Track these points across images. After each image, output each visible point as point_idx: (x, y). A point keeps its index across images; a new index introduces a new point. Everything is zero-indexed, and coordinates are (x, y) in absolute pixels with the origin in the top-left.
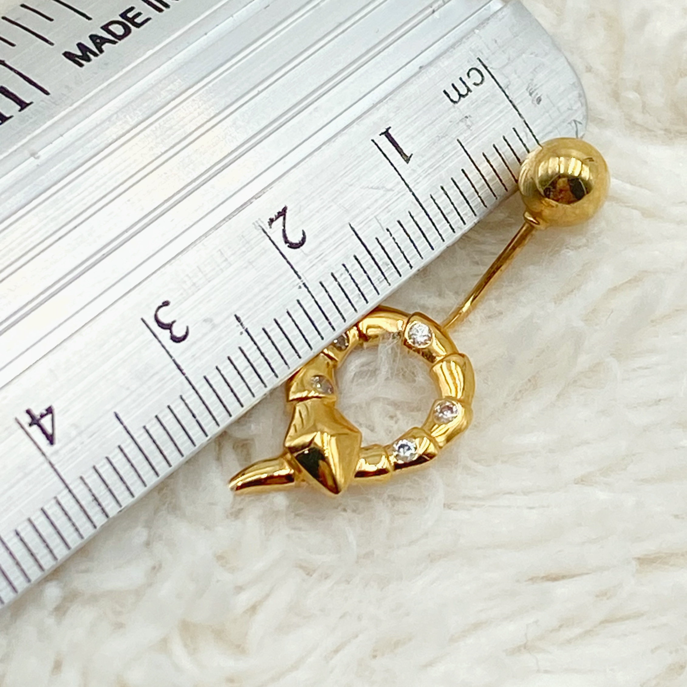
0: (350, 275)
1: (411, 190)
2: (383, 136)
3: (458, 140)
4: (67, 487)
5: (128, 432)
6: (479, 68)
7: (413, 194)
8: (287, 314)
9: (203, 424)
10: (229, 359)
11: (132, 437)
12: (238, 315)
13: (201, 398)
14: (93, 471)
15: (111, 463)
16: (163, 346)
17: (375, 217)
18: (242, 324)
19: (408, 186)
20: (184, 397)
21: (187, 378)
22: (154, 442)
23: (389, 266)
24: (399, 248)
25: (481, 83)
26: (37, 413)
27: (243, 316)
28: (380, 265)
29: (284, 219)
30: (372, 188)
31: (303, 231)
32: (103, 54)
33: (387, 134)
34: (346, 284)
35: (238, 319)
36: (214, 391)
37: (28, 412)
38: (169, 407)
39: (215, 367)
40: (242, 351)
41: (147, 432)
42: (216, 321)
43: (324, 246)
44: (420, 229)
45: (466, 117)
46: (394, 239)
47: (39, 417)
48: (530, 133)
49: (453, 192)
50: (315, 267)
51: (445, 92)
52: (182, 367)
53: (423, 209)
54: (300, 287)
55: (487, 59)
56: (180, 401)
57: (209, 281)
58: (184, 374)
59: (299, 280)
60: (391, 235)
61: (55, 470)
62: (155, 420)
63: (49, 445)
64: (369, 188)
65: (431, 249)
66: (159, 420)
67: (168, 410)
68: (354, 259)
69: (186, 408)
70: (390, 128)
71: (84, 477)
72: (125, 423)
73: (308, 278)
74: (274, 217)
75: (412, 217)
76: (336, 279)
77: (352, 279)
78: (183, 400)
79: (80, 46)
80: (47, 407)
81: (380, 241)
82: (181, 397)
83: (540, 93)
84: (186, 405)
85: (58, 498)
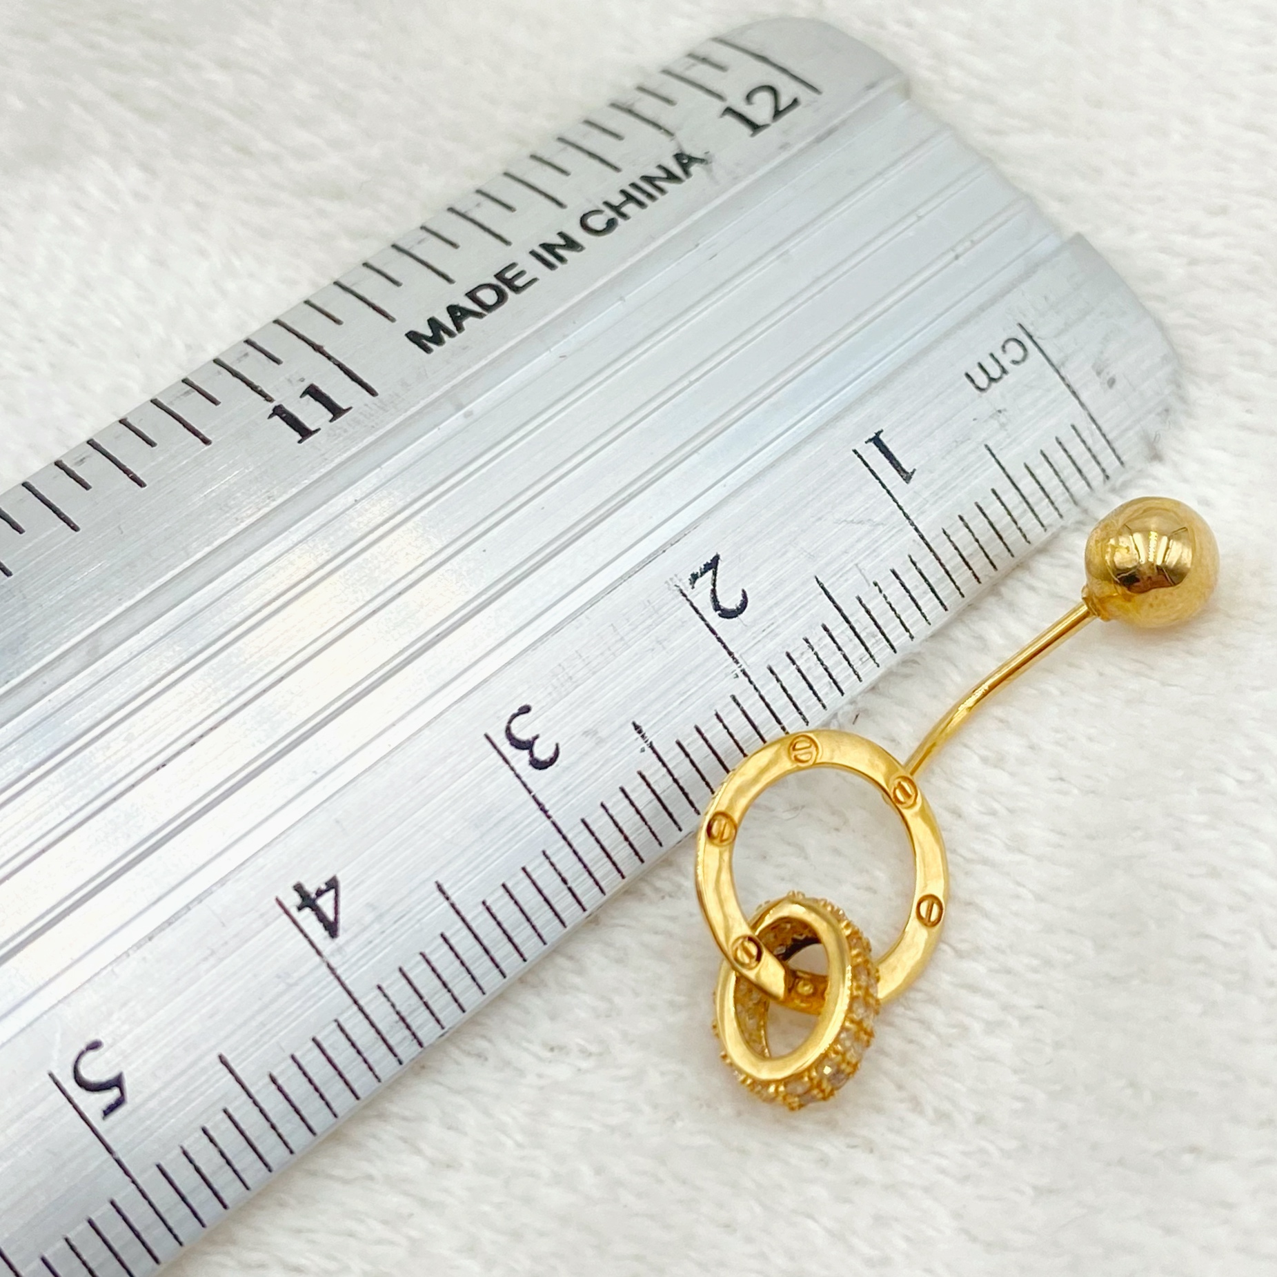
0: (816, 654)
1: (912, 524)
2: (871, 444)
3: (986, 446)
4: (356, 1002)
5: (458, 913)
6: (1019, 339)
7: (916, 529)
8: (715, 717)
9: (578, 893)
10: (623, 790)
11: (463, 920)
12: (638, 723)
13: (575, 853)
14: (398, 975)
15: (428, 962)
16: (518, 776)
17: (857, 565)
18: (643, 736)
19: (908, 518)
20: (548, 853)
21: (554, 824)
22: (499, 924)
23: (877, 638)
24: (893, 609)
25: (1024, 359)
26: (311, 889)
27: (645, 724)
28: (862, 636)
29: (715, 574)
30: (852, 521)
31: (743, 591)
32: (463, 333)
33: (876, 440)
34: (809, 669)
35: (637, 728)
36: (598, 841)
37: (299, 888)
38: (524, 869)
39: (599, 804)
40: (643, 778)
41: (488, 909)
42: (603, 733)
43: (776, 612)
44: (926, 580)
45: (1000, 411)
46: (885, 597)
47: (313, 896)
48: (1098, 432)
49: (978, 524)
50: (760, 644)
51: (968, 376)
52: (547, 806)
53: (931, 550)
55: (1032, 324)
56: (543, 858)
57: (594, 673)
58: (549, 817)
59: (735, 666)
60: (881, 591)
61: (338, 978)
62: (502, 891)
63: (329, 939)
64: (848, 523)
65: (943, 610)
66: (508, 891)
67: (522, 874)
68: (822, 630)
69: (551, 869)
70: (882, 431)
71: (384, 986)
72: (454, 898)
73: (748, 662)
74: (697, 570)
75: (914, 564)
76: (794, 663)
77: (819, 659)
78: (547, 858)
79: (433, 322)
80: (328, 877)
81: (864, 602)
82: (544, 853)
83: (1113, 371)
84: (552, 864)
85: (341, 1020)
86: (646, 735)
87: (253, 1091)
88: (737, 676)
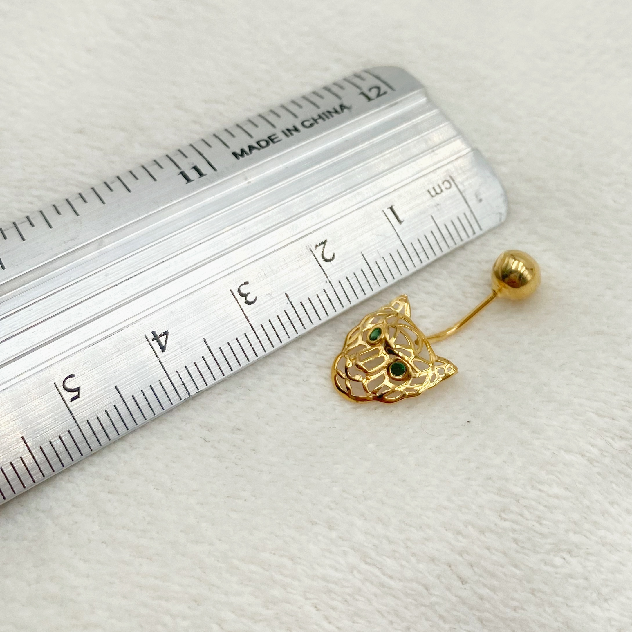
1: (400, 239)
3: (432, 216)
4: (168, 375)
5: (209, 350)
6: (449, 181)
7: (401, 241)
8: (316, 296)
10: (278, 316)
11: (212, 353)
14: (184, 368)
15: (196, 366)
16: (240, 306)
17: (377, 250)
18: (288, 299)
19: (399, 237)
20: (246, 334)
21: (250, 324)
23: (381, 278)
24: (388, 268)
25: (450, 187)
26: (158, 334)
27: (290, 295)
28: (376, 275)
29: (324, 246)
30: (378, 235)
31: (334, 253)
33: (391, 208)
34: (354, 284)
35: (287, 295)
37: (153, 333)
38: (237, 339)
39: (268, 320)
40: (286, 313)
42: (274, 295)
43: (345, 262)
44: (402, 259)
45: (438, 205)
46: (386, 263)
47: (158, 336)
48: (473, 217)
50: (337, 273)
51: (429, 191)
52: (249, 318)
53: (406, 249)
55: (455, 177)
56: (244, 336)
57: (274, 274)
58: (249, 322)
59: (326, 279)
60: (384, 260)
61: (163, 366)
63: (162, 352)
67: (236, 341)
68: (361, 270)
69: (247, 341)
70: (394, 205)
71: (179, 371)
72: (209, 345)
73: (332, 278)
74: (318, 244)
75: (399, 254)
78: (246, 336)
79: (242, 150)
80: (165, 331)
81: (378, 263)
82: (245, 334)
83: (482, 196)
84: (247, 338)
85: (161, 381)
86: (290, 298)
87: (126, 400)
88: (327, 282)
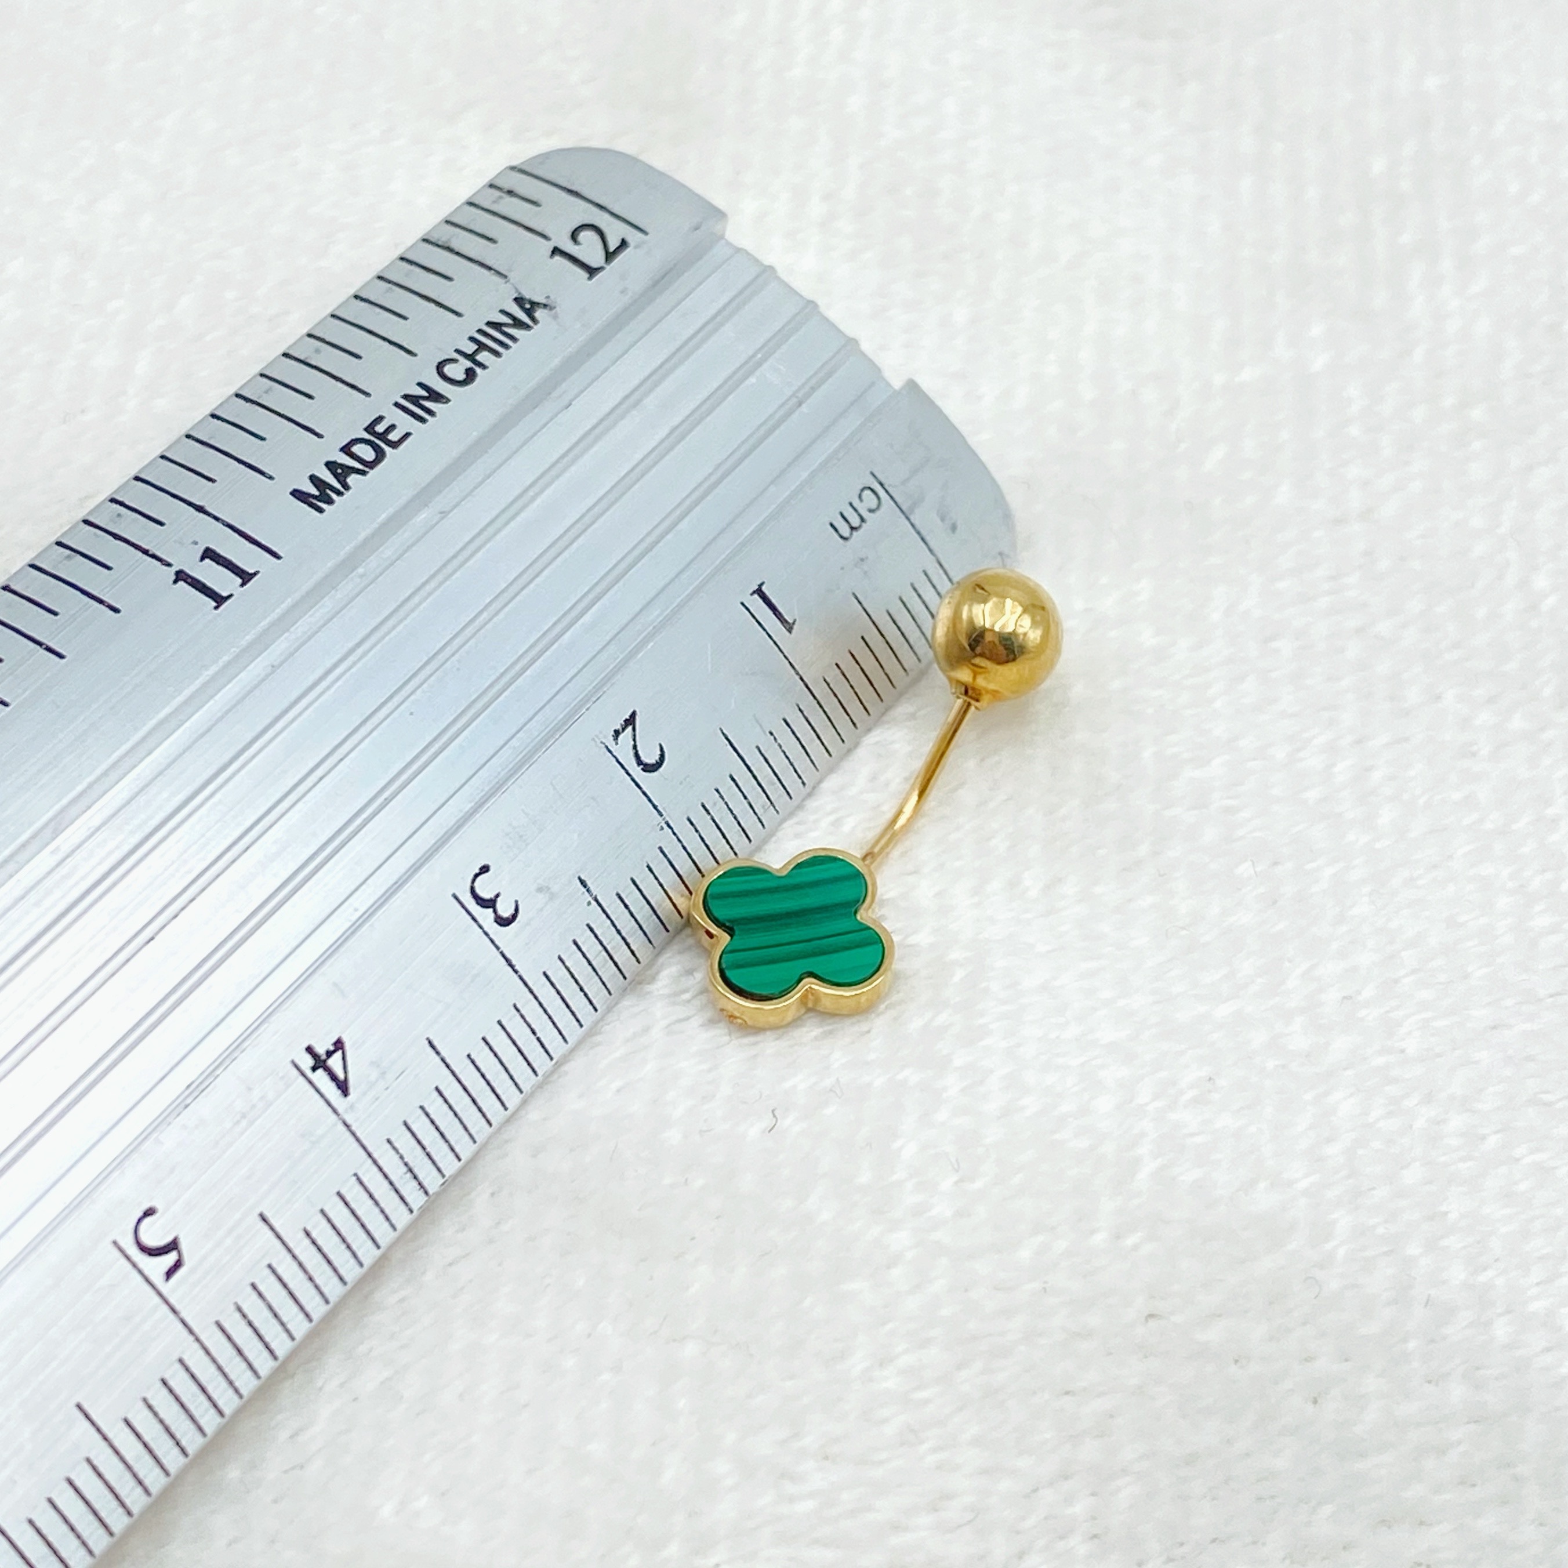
0: (726, 804)
1: (797, 673)
3: (854, 594)
4: (369, 1154)
6: (872, 487)
7: (801, 678)
8: (648, 870)
9: (546, 1043)
10: (576, 943)
11: (453, 1073)
12: (583, 878)
13: (540, 1004)
14: (403, 1129)
15: (428, 1114)
17: (754, 716)
18: (588, 891)
19: (793, 667)
20: (518, 1006)
21: (521, 978)
22: (482, 1074)
24: (787, 758)
25: (878, 507)
26: (321, 1051)
27: (589, 879)
28: (763, 784)
30: (746, 674)
31: (661, 745)
32: (351, 491)
33: (759, 592)
34: (721, 818)
35: (583, 883)
36: (558, 992)
37: (309, 1050)
38: (499, 1023)
39: (556, 957)
40: (591, 930)
41: (473, 1062)
42: (555, 888)
44: (813, 728)
45: (862, 560)
47: (324, 1057)
48: (945, 577)
49: (852, 671)
50: (680, 798)
51: (832, 525)
52: (514, 962)
53: (816, 700)
54: (662, 828)
55: (882, 473)
57: (541, 831)
58: (516, 972)
60: (776, 740)
61: (353, 1134)
62: (483, 1044)
63: (342, 1097)
64: (743, 675)
65: (828, 756)
66: (487, 1044)
67: (498, 1028)
68: (729, 779)
69: (521, 1021)
71: (393, 1139)
72: (443, 1053)
73: (671, 815)
74: (618, 727)
75: (802, 712)
76: (708, 813)
77: (729, 809)
78: (518, 1010)
79: (314, 479)
80: (334, 1039)
81: (761, 750)
82: (515, 1005)
83: (954, 516)
84: (522, 1016)
85: (359, 1174)
86: (591, 889)
87: (290, 1245)
